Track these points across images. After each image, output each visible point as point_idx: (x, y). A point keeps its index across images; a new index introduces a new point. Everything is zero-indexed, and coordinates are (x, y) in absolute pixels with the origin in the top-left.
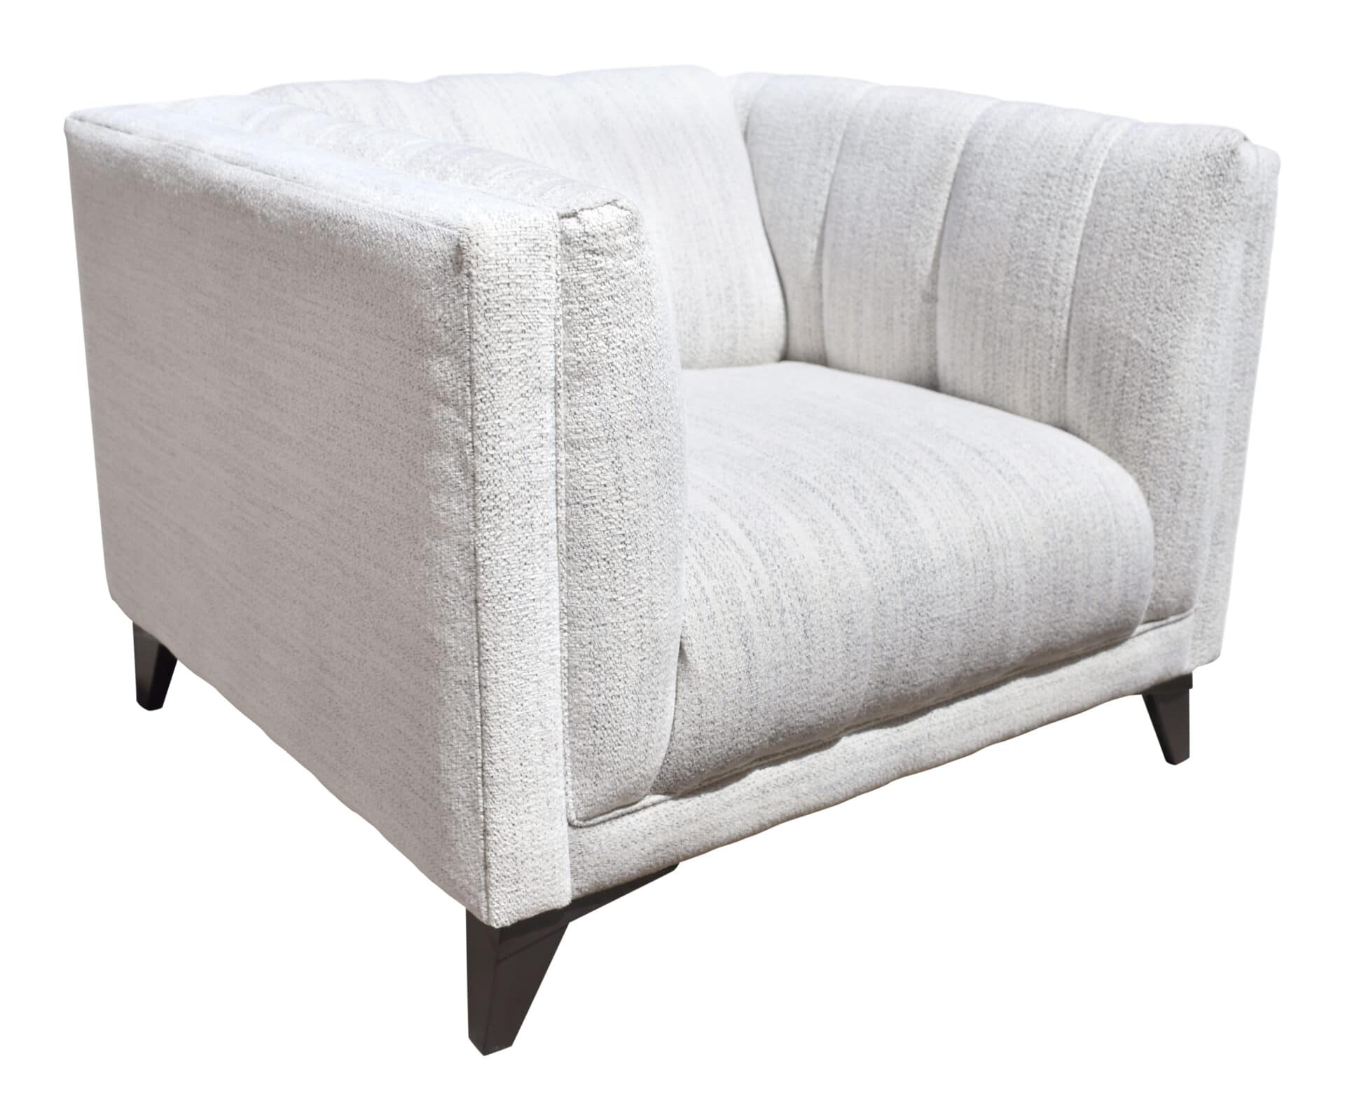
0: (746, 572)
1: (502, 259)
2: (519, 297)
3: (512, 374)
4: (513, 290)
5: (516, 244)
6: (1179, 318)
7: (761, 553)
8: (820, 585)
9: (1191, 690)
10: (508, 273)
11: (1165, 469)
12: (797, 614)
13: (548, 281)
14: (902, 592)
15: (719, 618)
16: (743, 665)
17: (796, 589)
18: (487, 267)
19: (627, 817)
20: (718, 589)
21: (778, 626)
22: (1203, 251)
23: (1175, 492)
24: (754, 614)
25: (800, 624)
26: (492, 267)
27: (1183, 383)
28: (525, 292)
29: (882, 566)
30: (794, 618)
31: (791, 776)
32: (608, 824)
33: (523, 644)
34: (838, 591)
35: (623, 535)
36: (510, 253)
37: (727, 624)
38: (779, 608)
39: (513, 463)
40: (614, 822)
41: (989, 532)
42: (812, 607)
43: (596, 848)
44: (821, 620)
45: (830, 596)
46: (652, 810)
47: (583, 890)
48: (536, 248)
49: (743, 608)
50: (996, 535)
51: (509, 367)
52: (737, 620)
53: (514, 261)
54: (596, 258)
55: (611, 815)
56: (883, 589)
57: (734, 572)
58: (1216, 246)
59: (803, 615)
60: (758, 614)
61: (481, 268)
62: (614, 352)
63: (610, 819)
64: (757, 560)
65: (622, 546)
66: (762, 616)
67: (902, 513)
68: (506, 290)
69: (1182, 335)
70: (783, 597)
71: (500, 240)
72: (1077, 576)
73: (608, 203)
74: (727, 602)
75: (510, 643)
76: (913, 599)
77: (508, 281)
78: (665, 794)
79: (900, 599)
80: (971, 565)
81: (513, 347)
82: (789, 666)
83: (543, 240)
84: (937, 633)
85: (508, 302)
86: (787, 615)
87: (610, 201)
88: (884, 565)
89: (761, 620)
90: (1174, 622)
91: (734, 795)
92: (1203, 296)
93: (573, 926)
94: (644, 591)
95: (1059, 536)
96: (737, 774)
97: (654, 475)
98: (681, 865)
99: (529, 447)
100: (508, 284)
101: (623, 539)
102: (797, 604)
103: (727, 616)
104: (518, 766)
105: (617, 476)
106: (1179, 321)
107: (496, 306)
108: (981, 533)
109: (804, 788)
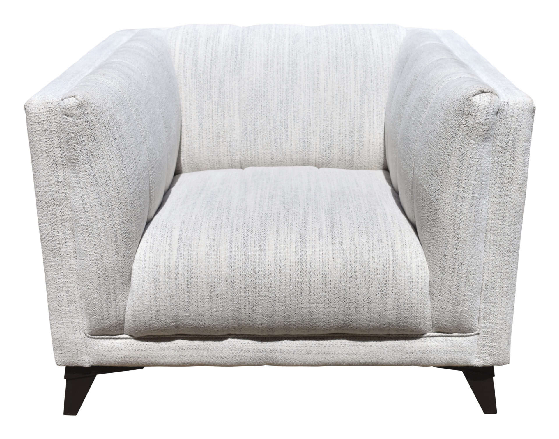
0: (167, 254)
1: (37, 114)
2: (43, 128)
3: (43, 157)
4: (40, 125)
5: (43, 108)
6: (441, 181)
7: (179, 247)
8: (200, 267)
9: (494, 377)
10: (39, 119)
11: (437, 256)
12: (185, 276)
13: (55, 124)
14: (244, 280)
15: (147, 270)
16: (152, 292)
17: (187, 266)
18: (31, 116)
19: (112, 340)
20: (151, 258)
21: (174, 280)
22: (452, 149)
23: (442, 269)
24: (162, 272)
25: (185, 281)
26: (33, 116)
27: (443, 214)
28: (45, 127)
29: (236, 266)
30: (183, 278)
31: (198, 346)
32: (102, 340)
33: (55, 260)
34: (209, 272)
35: (87, 226)
36: (40, 111)
37: (149, 273)
38: (176, 272)
39: (45, 190)
40: (105, 340)
41: (304, 264)
42: (193, 276)
43: (96, 348)
44: (197, 282)
45: (204, 273)
46: (124, 340)
47: (94, 363)
48: (50, 111)
49: (158, 268)
50: (308, 266)
51: (42, 154)
52: (154, 272)
53: (41, 115)
54: (67, 117)
55: (103, 337)
56: (234, 276)
57: (162, 253)
58: (458, 147)
59: (187, 278)
60: (165, 272)
61: (29, 116)
62: (78, 154)
63: (103, 338)
64: (175, 251)
65: (86, 230)
66: (166, 273)
67: (260, 245)
68: (38, 125)
69: (442, 190)
70: (180, 268)
71: (37, 106)
72: (360, 296)
73: (73, 97)
74: (152, 264)
75: (50, 258)
76: (250, 284)
77: (38, 122)
78: (130, 336)
79: (243, 282)
80: (289, 276)
81: (42, 147)
82: (178, 297)
83: (54, 108)
84: (265, 303)
85: (38, 130)
86: (179, 276)
87: (73, 96)
88: (238, 266)
89: (165, 275)
90: (456, 336)
91: (166, 346)
92: (452, 171)
93: (98, 376)
94: (97, 250)
95: (349, 275)
96: (169, 338)
97: (99, 205)
98: (146, 368)
99: (52, 185)
100: (39, 123)
101: (87, 228)
102: (185, 272)
103: (150, 270)
104: (57, 305)
105: (83, 203)
106: (441, 182)
107: (35, 131)
108: (300, 263)
109: (205, 353)
